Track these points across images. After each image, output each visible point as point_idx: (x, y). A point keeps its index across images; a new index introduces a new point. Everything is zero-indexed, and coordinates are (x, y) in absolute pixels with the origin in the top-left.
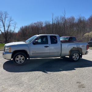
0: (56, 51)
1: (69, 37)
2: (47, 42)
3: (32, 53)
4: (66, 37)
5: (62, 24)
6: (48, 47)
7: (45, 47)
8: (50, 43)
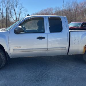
0: (58, 47)
1: (82, 22)
2: (41, 30)
3: (14, 50)
4: (77, 22)
5: (74, 10)
6: (44, 38)
7: (37, 38)
8: (49, 31)
